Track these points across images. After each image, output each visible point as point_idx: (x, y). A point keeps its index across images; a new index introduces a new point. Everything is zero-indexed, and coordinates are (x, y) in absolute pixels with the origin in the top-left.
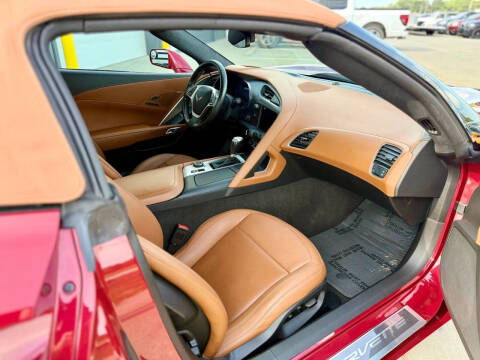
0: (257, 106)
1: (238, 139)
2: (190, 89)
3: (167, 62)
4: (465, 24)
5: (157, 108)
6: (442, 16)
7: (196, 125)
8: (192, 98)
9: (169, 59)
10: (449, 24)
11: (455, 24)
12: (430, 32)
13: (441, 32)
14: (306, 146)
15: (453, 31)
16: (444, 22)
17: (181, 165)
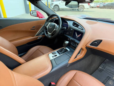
0: (72, 29)
1: (67, 42)
2: (46, 24)
3: (36, 15)
4: (100, 5)
5: (34, 30)
6: (95, 4)
7: (50, 37)
8: (47, 27)
9: (37, 14)
10: (97, 5)
11: (98, 5)
12: (93, 7)
13: (95, 7)
14: (97, 46)
15: (98, 7)
16: (96, 5)
17: (48, 54)
